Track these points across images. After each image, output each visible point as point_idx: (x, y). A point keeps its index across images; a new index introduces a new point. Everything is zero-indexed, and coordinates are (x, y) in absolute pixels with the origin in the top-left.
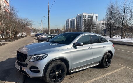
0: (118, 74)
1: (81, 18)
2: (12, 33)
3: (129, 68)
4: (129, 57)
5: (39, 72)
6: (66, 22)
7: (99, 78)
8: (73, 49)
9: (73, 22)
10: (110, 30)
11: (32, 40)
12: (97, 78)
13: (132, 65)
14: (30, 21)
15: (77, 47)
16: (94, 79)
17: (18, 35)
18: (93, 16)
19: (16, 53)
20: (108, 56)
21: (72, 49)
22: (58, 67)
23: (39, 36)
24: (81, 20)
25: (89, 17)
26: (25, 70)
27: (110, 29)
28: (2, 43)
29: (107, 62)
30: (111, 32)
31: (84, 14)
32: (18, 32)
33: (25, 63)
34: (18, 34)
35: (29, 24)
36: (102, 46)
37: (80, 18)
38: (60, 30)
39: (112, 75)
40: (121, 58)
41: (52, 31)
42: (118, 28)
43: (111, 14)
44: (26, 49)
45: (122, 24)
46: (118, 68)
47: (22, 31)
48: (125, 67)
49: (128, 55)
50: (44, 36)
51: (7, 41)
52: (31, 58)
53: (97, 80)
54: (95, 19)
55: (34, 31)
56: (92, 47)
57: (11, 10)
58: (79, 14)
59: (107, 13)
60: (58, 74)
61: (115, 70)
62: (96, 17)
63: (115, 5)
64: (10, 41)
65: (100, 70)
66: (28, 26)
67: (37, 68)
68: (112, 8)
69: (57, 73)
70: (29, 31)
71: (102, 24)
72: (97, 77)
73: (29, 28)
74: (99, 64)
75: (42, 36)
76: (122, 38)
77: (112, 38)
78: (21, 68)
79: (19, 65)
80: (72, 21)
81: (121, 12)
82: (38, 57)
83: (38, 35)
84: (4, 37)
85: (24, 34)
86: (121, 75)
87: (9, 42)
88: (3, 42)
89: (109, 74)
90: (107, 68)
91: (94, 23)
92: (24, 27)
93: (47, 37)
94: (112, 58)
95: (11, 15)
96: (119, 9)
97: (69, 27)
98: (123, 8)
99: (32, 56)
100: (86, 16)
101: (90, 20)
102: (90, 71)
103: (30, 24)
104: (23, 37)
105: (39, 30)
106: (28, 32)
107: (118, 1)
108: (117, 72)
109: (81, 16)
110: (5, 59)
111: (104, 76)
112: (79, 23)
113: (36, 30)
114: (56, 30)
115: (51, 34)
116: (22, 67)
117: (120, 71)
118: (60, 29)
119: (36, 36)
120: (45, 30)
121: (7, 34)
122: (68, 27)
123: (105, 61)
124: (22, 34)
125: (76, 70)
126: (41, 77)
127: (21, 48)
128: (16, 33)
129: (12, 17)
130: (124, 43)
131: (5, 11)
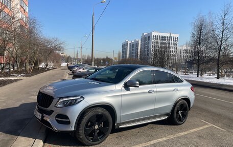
0: (196, 135)
1: (149, 40)
2: (30, 62)
3: (218, 127)
4: (222, 110)
5: (69, 123)
6: (123, 46)
7: (165, 139)
8: (124, 91)
9: (135, 46)
10: (198, 62)
11: (62, 75)
12: (160, 140)
13: (223, 123)
14: (61, 44)
15: (130, 88)
16: (156, 141)
17: (41, 66)
18: (170, 38)
19: (35, 96)
20: (182, 105)
21: (121, 91)
22: (99, 118)
23: (75, 69)
24: (148, 43)
25: (163, 38)
26: (48, 120)
27: (198, 60)
28: (13, 79)
29: (180, 116)
30: (198, 66)
31: (154, 34)
32: (41, 62)
33: (49, 109)
34: (40, 64)
35: (59, 49)
36: (173, 89)
37: (146, 39)
38: (111, 60)
39: (185, 137)
40: (208, 112)
41: (98, 62)
42: (212, 59)
43: (200, 35)
44: (51, 88)
45: (219, 53)
46: (198, 126)
47: (46, 60)
48: (211, 125)
49: (221, 106)
50: (83, 69)
51: (22, 76)
52: (58, 101)
53: (160, 143)
54: (172, 42)
55: (68, 59)
56: (155, 90)
57: (30, 24)
58: (145, 34)
59: (193, 34)
60: (97, 129)
61: (192, 129)
62: (176, 39)
63: (208, 20)
64: (27, 76)
65: (168, 127)
66: (57, 52)
67: (67, 117)
68: (202, 25)
69: (97, 127)
70: (58, 59)
71: (186, 51)
72: (162, 137)
73: (59, 54)
74: (167, 117)
75: (80, 69)
76: (218, 78)
77: (201, 76)
78: (43, 117)
79: (39, 112)
80: (133, 45)
81: (218, 32)
82: (68, 100)
83: (74, 67)
84: (16, 68)
85: (51, 65)
86: (200, 137)
87: (25, 78)
88: (14, 76)
89: (182, 134)
90: (180, 124)
91: (172, 50)
92: (50, 53)
93: (88, 71)
94: (189, 110)
95: (30, 32)
96: (214, 27)
97: (128, 55)
98: (221, 25)
99: (60, 98)
100: (157, 37)
101: (164, 43)
102: (152, 128)
103: (62, 48)
104: (49, 70)
105: (75, 59)
106: (57, 62)
107: (213, 14)
108: (195, 132)
109: (149, 37)
110: (17, 105)
111: (172, 136)
112: (145, 48)
113: (71, 58)
114: (104, 60)
115: (96, 67)
116: (44, 115)
117: (200, 132)
118: (111, 58)
119: (70, 68)
120: (86, 58)
121: (22, 63)
122: (126, 54)
123: (177, 113)
124: (47, 65)
125: (128, 126)
126: (71, 132)
127: (44, 87)
128: (37, 63)
129: (32, 35)
130: (220, 87)
131: (21, 26)
